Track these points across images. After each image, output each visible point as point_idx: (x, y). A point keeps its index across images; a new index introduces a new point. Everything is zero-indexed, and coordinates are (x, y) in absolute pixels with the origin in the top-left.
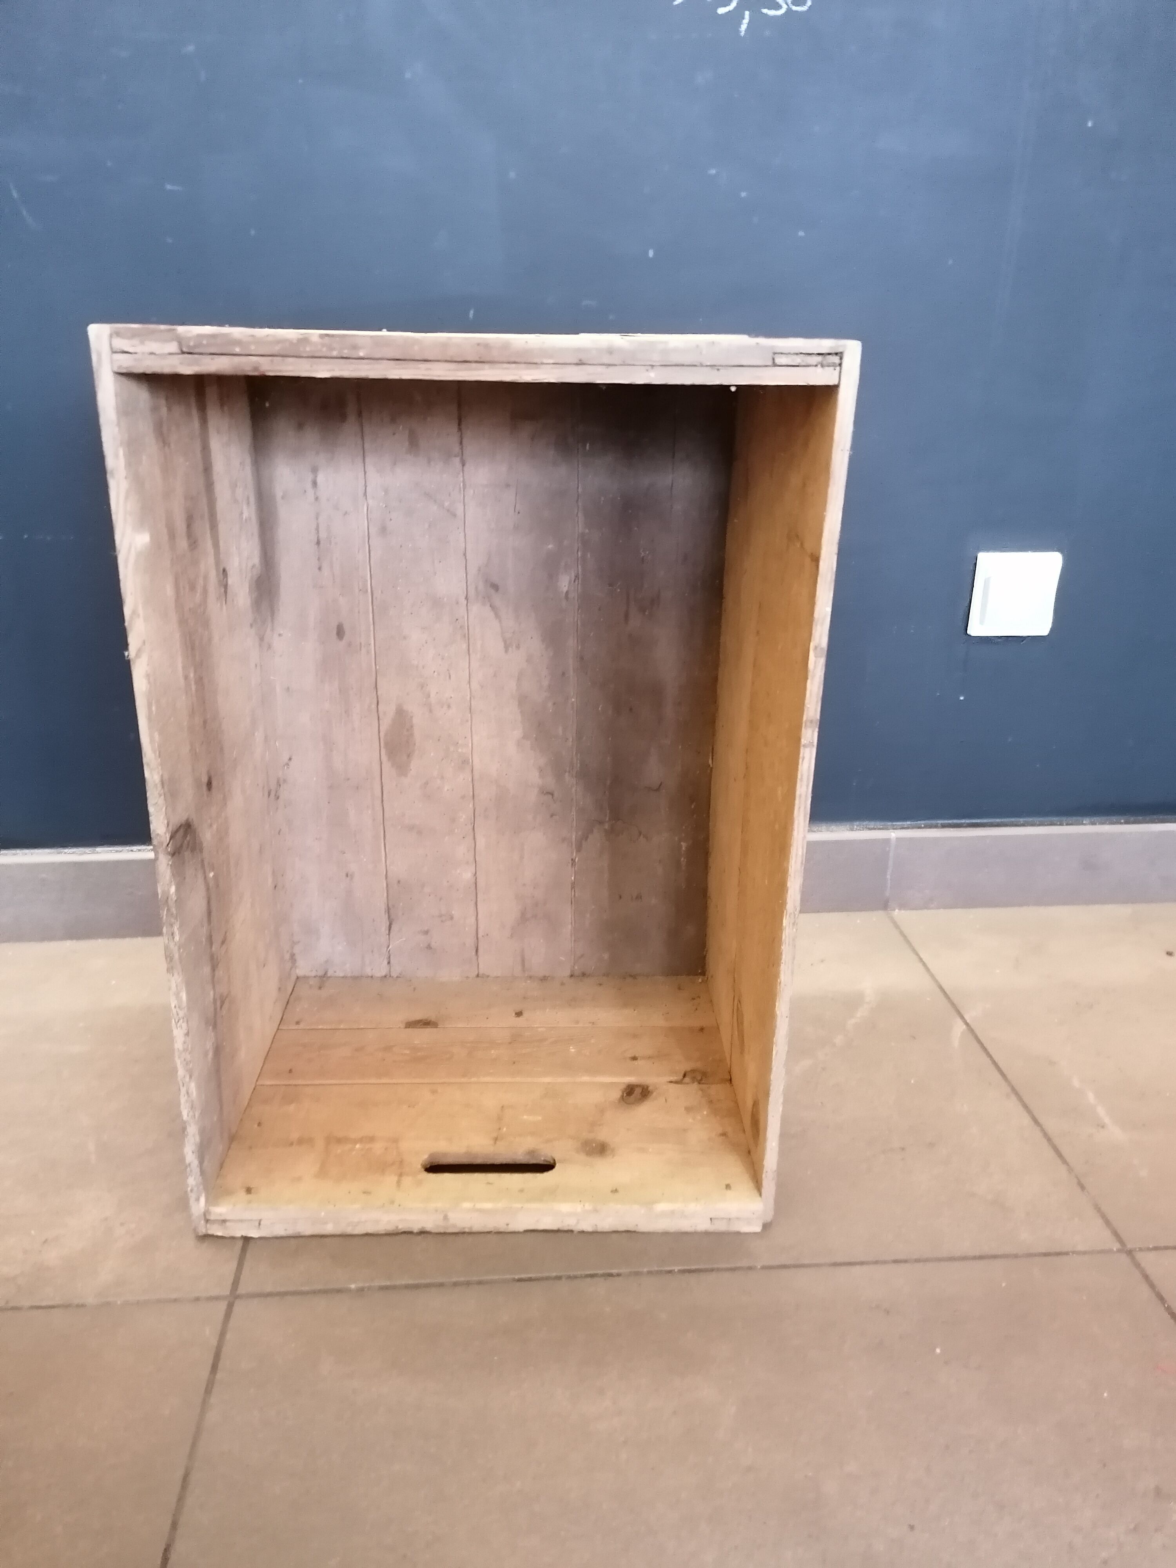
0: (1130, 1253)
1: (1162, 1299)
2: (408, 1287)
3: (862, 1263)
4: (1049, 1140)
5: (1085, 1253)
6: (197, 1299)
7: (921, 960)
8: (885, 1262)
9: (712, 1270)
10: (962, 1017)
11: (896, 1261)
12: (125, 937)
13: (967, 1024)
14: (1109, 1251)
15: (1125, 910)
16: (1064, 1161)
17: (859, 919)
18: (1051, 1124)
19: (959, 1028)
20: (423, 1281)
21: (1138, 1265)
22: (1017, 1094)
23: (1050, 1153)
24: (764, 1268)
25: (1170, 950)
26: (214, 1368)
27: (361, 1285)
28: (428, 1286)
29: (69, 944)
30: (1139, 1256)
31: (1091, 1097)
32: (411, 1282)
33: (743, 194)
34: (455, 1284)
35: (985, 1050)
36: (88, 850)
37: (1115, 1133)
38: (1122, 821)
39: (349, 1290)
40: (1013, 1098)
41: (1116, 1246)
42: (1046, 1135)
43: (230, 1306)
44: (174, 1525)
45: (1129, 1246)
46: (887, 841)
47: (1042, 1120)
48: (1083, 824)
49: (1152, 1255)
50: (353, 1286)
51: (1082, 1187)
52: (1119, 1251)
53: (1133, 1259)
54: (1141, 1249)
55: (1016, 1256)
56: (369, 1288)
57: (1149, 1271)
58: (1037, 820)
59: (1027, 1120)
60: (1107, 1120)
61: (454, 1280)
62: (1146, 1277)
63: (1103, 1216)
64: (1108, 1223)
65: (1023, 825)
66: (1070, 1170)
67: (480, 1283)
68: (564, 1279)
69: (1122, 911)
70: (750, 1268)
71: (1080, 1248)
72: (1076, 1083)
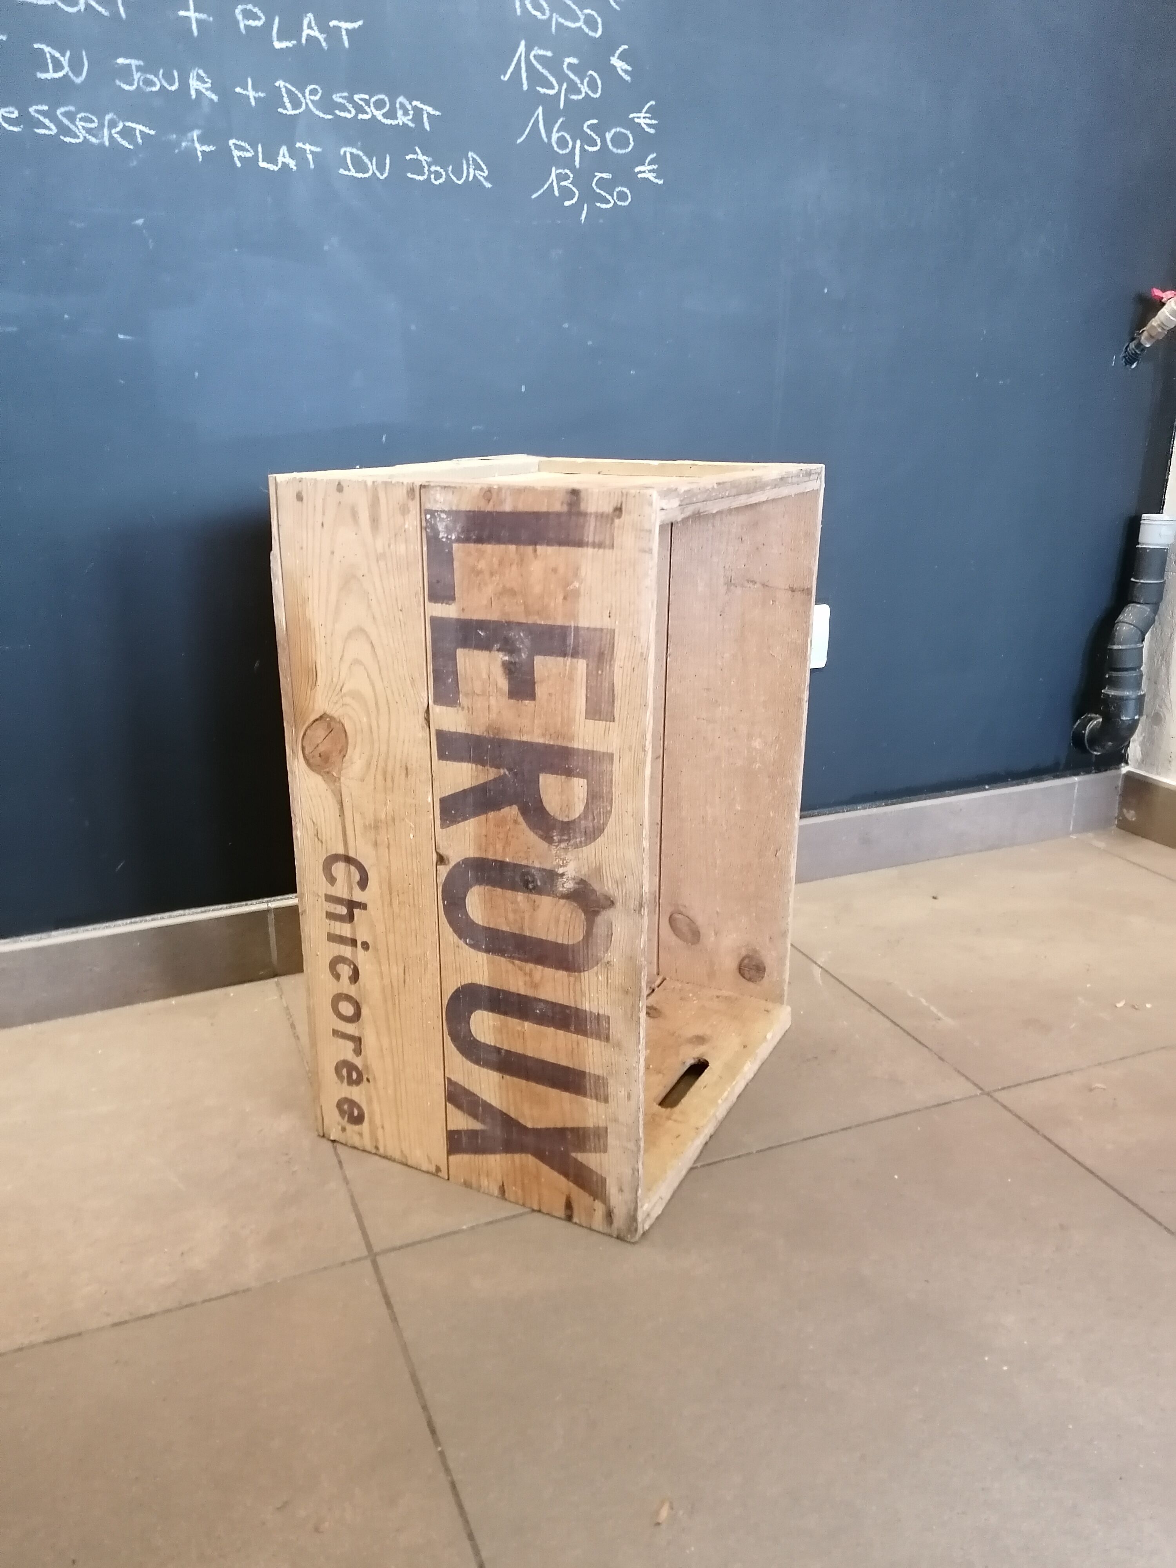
0: (988, 1094)
1: (1020, 1118)
4: (909, 1034)
5: (960, 1100)
6: (343, 1264)
8: (836, 1132)
9: (723, 1160)
10: (816, 963)
12: (85, 1013)
13: (820, 967)
14: (976, 1096)
15: (893, 872)
16: (924, 1046)
19: (817, 972)
21: (997, 1101)
22: (874, 1008)
23: (912, 1042)
24: (758, 1152)
25: (935, 895)
26: (389, 1304)
27: (470, 1225)
29: (30, 1027)
30: (996, 1095)
31: (923, 1001)
33: (590, 343)
35: (841, 982)
36: (44, 935)
37: (949, 1022)
38: (883, 804)
39: (463, 1231)
40: (874, 1011)
41: (979, 1092)
42: (905, 1031)
43: (375, 1264)
44: (425, 1408)
45: (987, 1090)
47: (898, 1022)
48: (857, 810)
49: (1003, 1093)
50: (464, 1227)
51: (942, 1059)
52: (981, 1094)
53: (992, 1097)
54: (995, 1091)
55: (919, 1110)
56: (478, 1225)
57: (1005, 1102)
58: (826, 810)
59: (889, 1024)
60: (940, 1015)
62: (1004, 1107)
63: (963, 1075)
64: (968, 1079)
65: (818, 815)
66: (930, 1050)
69: (892, 873)
70: (749, 1154)
71: (957, 1097)
72: (910, 994)
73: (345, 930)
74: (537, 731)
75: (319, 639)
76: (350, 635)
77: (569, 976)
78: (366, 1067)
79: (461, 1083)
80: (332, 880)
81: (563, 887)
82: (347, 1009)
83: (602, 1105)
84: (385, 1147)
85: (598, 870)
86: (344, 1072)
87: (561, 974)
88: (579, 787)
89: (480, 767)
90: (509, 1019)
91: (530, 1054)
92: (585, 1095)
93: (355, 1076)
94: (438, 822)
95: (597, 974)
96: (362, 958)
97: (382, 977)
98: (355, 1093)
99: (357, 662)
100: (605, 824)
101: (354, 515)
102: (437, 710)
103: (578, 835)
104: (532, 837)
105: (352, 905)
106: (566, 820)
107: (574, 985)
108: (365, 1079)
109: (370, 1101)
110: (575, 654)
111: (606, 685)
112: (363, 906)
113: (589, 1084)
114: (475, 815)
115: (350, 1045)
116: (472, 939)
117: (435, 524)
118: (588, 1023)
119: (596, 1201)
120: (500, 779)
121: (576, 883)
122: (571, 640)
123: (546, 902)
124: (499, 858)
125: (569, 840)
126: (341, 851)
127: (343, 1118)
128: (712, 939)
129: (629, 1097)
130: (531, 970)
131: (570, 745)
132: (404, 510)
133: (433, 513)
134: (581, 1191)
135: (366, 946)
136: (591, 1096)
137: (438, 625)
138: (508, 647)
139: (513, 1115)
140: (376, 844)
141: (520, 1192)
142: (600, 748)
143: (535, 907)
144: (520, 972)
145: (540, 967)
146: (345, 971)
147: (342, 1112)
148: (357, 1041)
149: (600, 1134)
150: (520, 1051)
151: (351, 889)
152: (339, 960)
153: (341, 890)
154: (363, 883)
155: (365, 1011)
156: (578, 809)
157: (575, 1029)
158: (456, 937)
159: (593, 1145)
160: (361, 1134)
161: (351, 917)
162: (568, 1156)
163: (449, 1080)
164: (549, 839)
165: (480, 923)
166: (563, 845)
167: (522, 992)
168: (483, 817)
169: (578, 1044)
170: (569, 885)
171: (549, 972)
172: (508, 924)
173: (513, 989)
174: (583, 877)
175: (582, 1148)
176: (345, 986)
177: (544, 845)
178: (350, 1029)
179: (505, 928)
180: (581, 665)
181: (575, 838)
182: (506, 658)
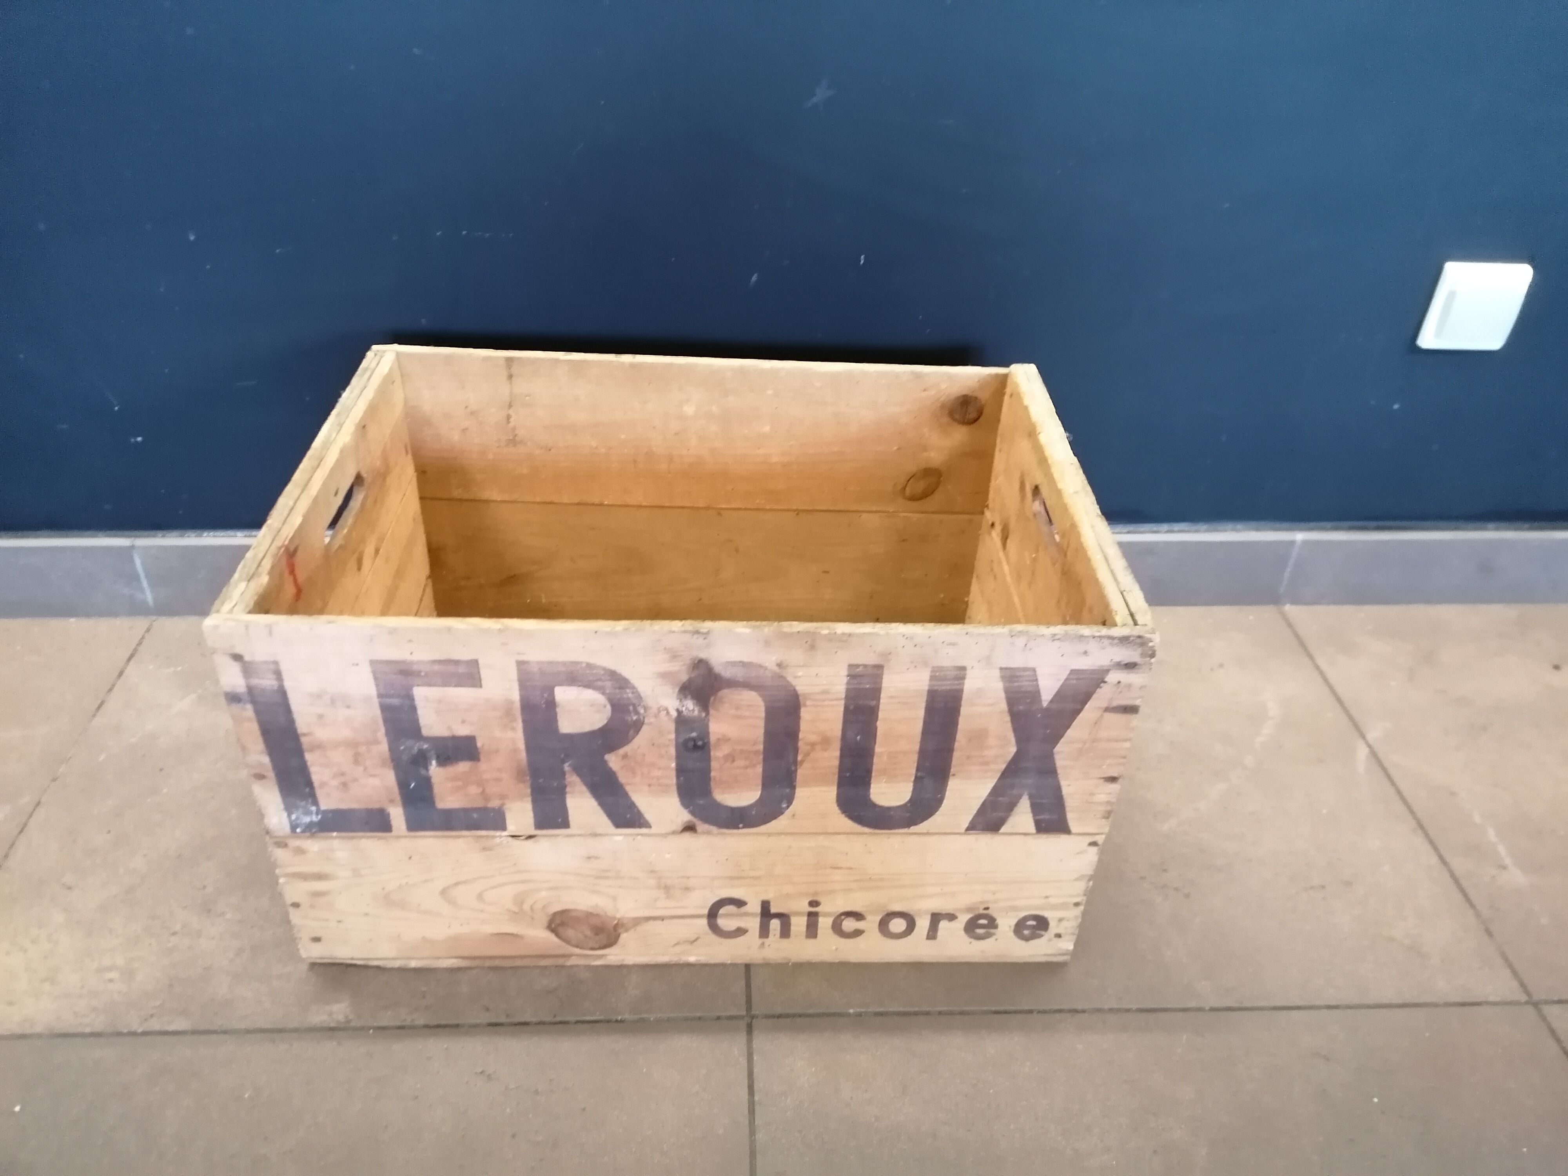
0: (1536, 1005)
2: (899, 1014)
3: (1298, 1008)
5: (1497, 1004)
7: (1317, 668)
8: (1318, 1008)
10: (1364, 738)
11: (1329, 1007)
13: (1369, 746)
14: (1518, 1003)
16: (1472, 905)
17: (1251, 615)
18: (1458, 864)
20: (912, 1009)
21: (1543, 1018)
22: (1422, 829)
23: (1458, 897)
24: (1212, 1009)
25: (1557, 663)
27: (858, 1010)
28: (916, 1014)
30: (1547, 1009)
31: (1492, 835)
32: (901, 1009)
34: (940, 1013)
35: (1388, 775)
37: (1516, 877)
39: (849, 1015)
41: (1524, 998)
42: (1453, 875)
45: (1535, 998)
46: (1292, 543)
47: (1448, 858)
49: (1558, 1008)
50: (851, 1011)
51: (1489, 933)
52: (1526, 1003)
53: (1539, 1011)
54: (1547, 1002)
55: (1435, 1006)
56: (866, 1014)
57: (1555, 1025)
59: (1435, 860)
60: (1508, 861)
61: (940, 1009)
62: (1552, 1031)
63: (1510, 966)
64: (1515, 973)
66: (1478, 915)
67: (962, 1013)
68: (1035, 1013)
71: (1491, 999)
72: (1477, 819)
73: (799, 924)
74: (510, 734)
75: (465, 929)
76: (453, 902)
77: (805, 706)
78: (969, 910)
79: (970, 818)
80: (740, 932)
81: (693, 710)
82: (898, 925)
83: (969, 673)
84: (1078, 895)
85: (665, 676)
86: (980, 931)
87: (806, 714)
88: (563, 694)
89: (568, 789)
90: (874, 767)
91: (917, 747)
92: (961, 691)
93: (983, 922)
94: (644, 831)
95: (796, 677)
96: (831, 906)
97: (849, 890)
98: (1006, 923)
99: (480, 897)
100: (604, 669)
101: (317, 894)
102: (512, 827)
103: (625, 696)
104: (640, 743)
105: (766, 913)
106: (609, 707)
107: (816, 700)
108: (985, 912)
109: (1014, 909)
110: (411, 698)
111: (436, 667)
112: (765, 906)
113: (945, 686)
114: (626, 795)
115: (943, 924)
116: (781, 802)
117: (305, 824)
118: (862, 686)
119: (1106, 680)
120: (577, 770)
121: (686, 697)
122: (395, 701)
123: (717, 728)
124: (673, 774)
125: (634, 705)
126: (704, 921)
127: (1041, 936)
128: (932, 454)
129: (953, 644)
130: (807, 744)
131: (517, 705)
132: (300, 851)
133: (293, 828)
134: (1094, 696)
135: (814, 903)
136: (959, 684)
137: (415, 825)
138: (421, 760)
139: (1003, 766)
140: (687, 889)
141: (1108, 761)
142: (513, 674)
143: (725, 739)
144: (811, 755)
145: (801, 736)
146: (849, 925)
147: (1033, 937)
148: (936, 918)
149: (1010, 675)
150: (915, 758)
151: (746, 914)
152: (837, 928)
153: (753, 924)
154: (739, 903)
155: (897, 908)
156: (590, 695)
157: (873, 700)
158: (781, 817)
159: (1027, 683)
160: (1060, 920)
161: (784, 918)
162: (1047, 709)
163: (968, 829)
164: (638, 726)
165: (759, 793)
166: (642, 711)
167: (837, 753)
168: (628, 788)
169: (891, 697)
170: (690, 706)
171: (803, 726)
172: (754, 766)
173: (836, 763)
174: (677, 690)
175: (1035, 695)
176: (871, 924)
177: (645, 729)
178: (923, 924)
179: (759, 769)
180: (420, 693)
181: (629, 699)
182: (434, 762)
